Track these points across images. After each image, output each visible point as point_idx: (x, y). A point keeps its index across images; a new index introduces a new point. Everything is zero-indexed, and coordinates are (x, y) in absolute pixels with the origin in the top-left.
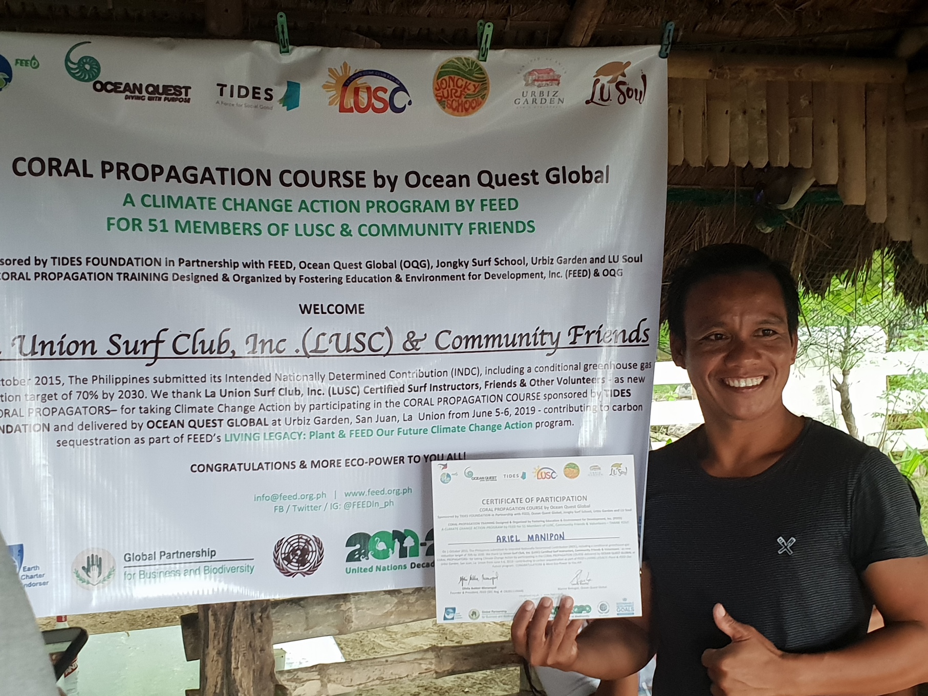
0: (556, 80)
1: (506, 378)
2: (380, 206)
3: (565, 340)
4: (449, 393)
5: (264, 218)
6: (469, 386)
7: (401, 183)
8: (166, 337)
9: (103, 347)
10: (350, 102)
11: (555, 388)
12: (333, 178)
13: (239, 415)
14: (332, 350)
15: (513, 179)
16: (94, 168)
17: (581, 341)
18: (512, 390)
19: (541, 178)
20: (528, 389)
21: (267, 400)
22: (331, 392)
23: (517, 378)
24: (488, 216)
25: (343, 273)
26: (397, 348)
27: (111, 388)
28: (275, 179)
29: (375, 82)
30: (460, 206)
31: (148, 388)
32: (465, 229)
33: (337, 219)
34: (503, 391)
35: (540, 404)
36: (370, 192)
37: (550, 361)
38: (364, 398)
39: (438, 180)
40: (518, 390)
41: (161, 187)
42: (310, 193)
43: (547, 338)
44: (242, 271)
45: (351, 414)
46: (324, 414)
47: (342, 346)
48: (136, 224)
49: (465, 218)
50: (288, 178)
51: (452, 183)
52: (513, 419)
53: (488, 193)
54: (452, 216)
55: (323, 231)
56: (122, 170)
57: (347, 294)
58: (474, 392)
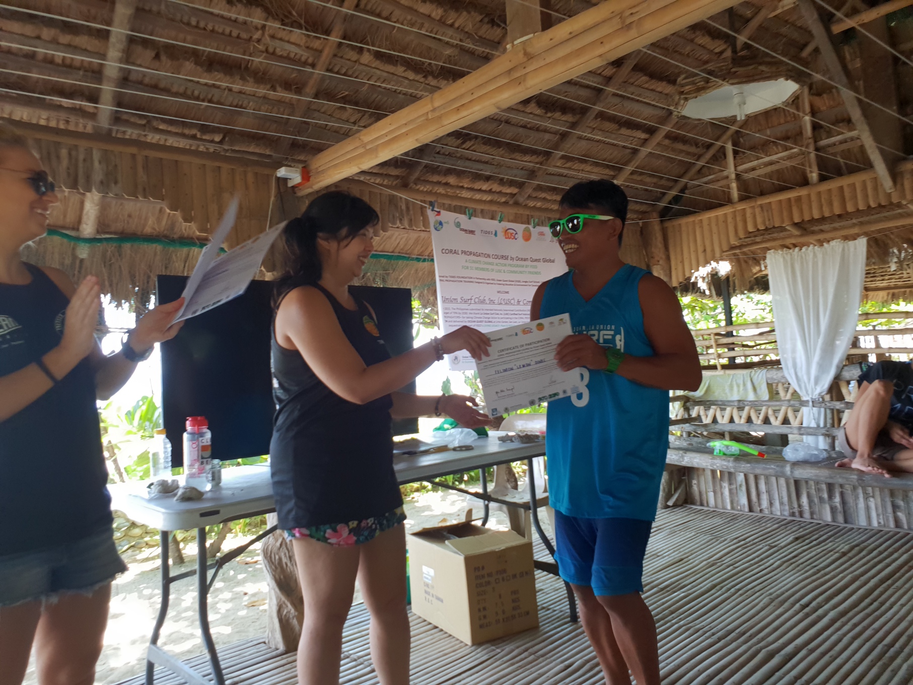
2: (510, 265)
5: (489, 267)
8: (473, 298)
9: (459, 300)
10: (506, 236)
13: (487, 320)
15: (536, 260)
16: (460, 252)
19: (541, 260)
22: (504, 314)
24: (532, 270)
25: (505, 283)
27: (460, 311)
28: (491, 256)
29: (512, 231)
30: (526, 266)
31: (469, 311)
32: (527, 272)
33: (503, 268)
36: (509, 262)
38: (510, 316)
39: (522, 259)
42: (497, 261)
48: (467, 268)
49: (527, 270)
51: (525, 260)
54: (525, 269)
55: (500, 271)
57: (506, 288)
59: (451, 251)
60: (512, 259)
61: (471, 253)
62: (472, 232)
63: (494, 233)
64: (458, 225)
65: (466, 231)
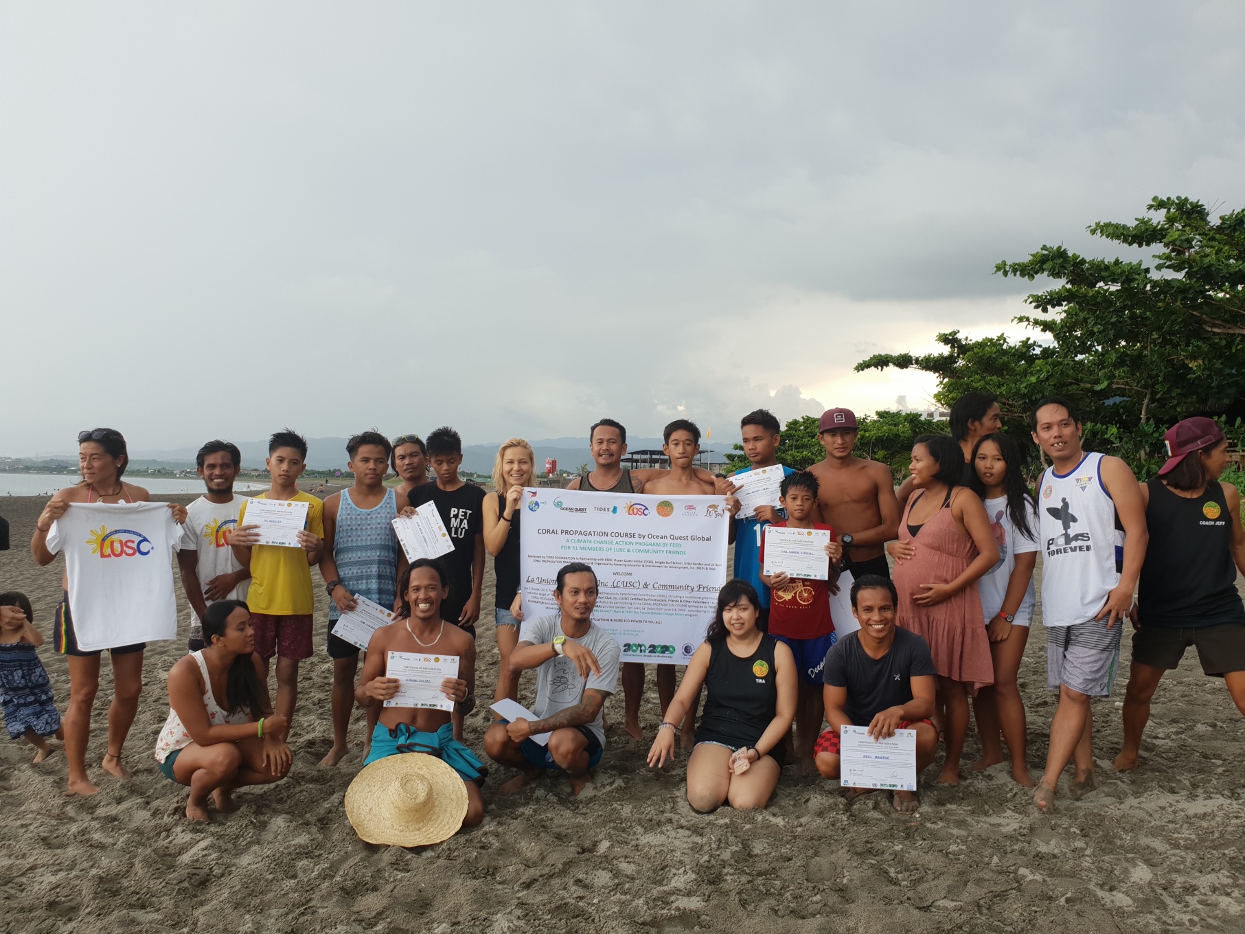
0: (695, 509)
1: (676, 599)
2: (640, 544)
5: (605, 546)
7: (646, 537)
10: (631, 512)
11: (692, 604)
12: (626, 535)
14: (622, 586)
16: (559, 532)
17: (702, 589)
19: (689, 538)
22: (621, 599)
23: (679, 599)
24: (672, 549)
26: (641, 587)
28: (609, 535)
29: (638, 507)
30: (664, 545)
33: (626, 547)
34: (675, 603)
35: (687, 609)
36: (637, 539)
37: (690, 595)
38: (630, 601)
39: (657, 537)
40: (679, 603)
41: (577, 537)
42: (619, 539)
44: (597, 562)
45: (626, 606)
47: (625, 585)
48: (569, 548)
49: (665, 549)
50: (613, 535)
51: (662, 538)
52: (678, 612)
53: (672, 541)
54: (661, 548)
55: (622, 550)
56: (567, 532)
57: (628, 569)
59: (548, 531)
60: (640, 536)
61: (575, 532)
62: (581, 510)
63: (611, 509)
64: (559, 504)
65: (571, 510)
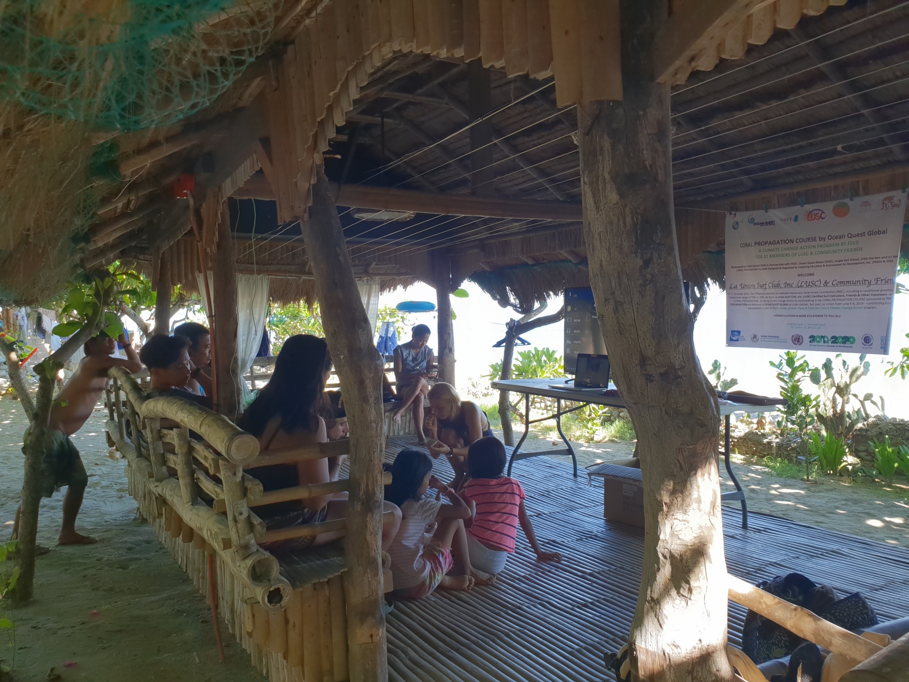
0: (870, 204)
1: (853, 294)
2: (821, 246)
3: (873, 282)
4: (835, 298)
5: (792, 252)
6: (841, 296)
7: (826, 239)
8: (767, 283)
10: (810, 218)
11: (870, 297)
12: (809, 239)
14: (805, 286)
15: (858, 235)
16: (753, 244)
17: (879, 282)
18: (855, 297)
19: (866, 234)
20: (860, 297)
21: (788, 299)
22: (804, 297)
23: (857, 293)
25: (810, 265)
26: (822, 285)
27: (758, 296)
28: (795, 241)
30: (842, 244)
31: (765, 296)
32: (843, 251)
33: (809, 250)
34: (852, 297)
35: (865, 302)
36: (818, 242)
37: (868, 289)
38: (812, 299)
39: (836, 237)
40: (857, 297)
41: (767, 247)
43: (867, 282)
44: (784, 266)
45: (809, 303)
46: (802, 303)
47: (808, 285)
48: (761, 256)
49: (843, 247)
50: (798, 241)
51: (841, 238)
52: (856, 306)
53: (850, 240)
54: (840, 247)
55: (806, 254)
56: (759, 243)
57: (811, 271)
58: (843, 298)
60: (822, 239)
61: (766, 243)
62: (771, 223)
64: (752, 221)
65: (762, 223)
